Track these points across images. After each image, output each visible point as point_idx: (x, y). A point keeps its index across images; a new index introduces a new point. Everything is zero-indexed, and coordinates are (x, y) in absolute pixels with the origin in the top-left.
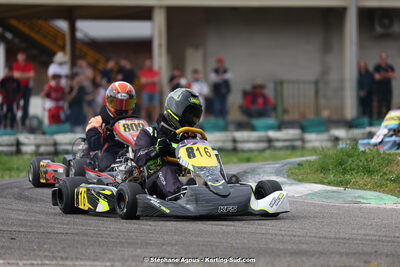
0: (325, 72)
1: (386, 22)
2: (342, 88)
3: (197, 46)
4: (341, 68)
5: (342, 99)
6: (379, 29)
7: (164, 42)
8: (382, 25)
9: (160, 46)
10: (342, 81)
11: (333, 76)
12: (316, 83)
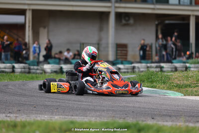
0: (100, 40)
1: (127, 18)
2: (108, 47)
3: (45, 27)
4: (108, 38)
5: (108, 51)
6: (124, 22)
7: (31, 25)
8: (125, 20)
9: (29, 26)
10: (108, 44)
11: (103, 42)
12: (98, 44)
